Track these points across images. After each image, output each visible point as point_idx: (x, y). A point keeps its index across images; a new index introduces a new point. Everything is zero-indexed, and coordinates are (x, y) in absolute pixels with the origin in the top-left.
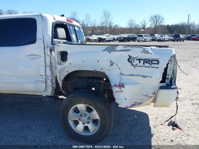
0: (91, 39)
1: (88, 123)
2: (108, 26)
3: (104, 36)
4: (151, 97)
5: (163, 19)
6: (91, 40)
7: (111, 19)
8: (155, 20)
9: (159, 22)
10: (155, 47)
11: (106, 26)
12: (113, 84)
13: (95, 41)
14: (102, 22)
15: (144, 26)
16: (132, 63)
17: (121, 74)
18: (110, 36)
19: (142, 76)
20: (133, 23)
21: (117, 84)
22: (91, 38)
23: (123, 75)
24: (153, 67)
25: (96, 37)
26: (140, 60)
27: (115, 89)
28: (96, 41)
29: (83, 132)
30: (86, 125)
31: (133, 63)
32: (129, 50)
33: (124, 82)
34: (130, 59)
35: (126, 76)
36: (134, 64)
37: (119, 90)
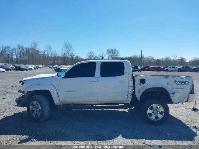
2: (70, 57)
5: (118, 53)
7: (72, 50)
8: (112, 53)
9: (115, 54)
11: (68, 57)
14: (63, 53)
15: (102, 57)
16: (176, 83)
17: (173, 88)
19: (182, 89)
20: (92, 55)
21: (172, 93)
24: (186, 85)
26: (180, 82)
27: (171, 95)
29: (155, 119)
30: (156, 115)
32: (175, 78)
33: (174, 92)
36: (178, 84)
37: (173, 96)
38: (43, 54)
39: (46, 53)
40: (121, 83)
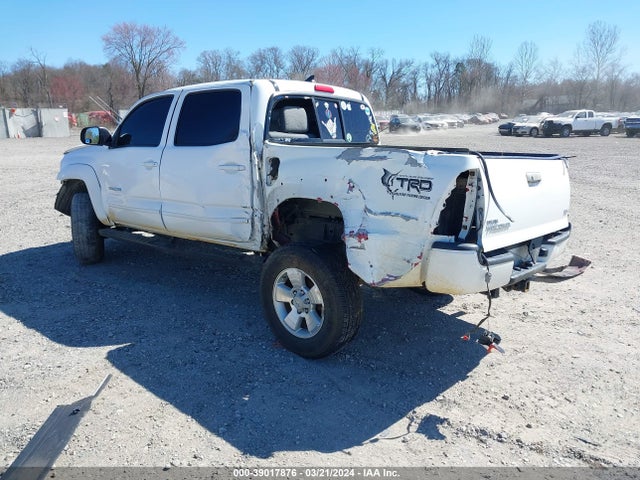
0: (518, 128)
1: (307, 310)
3: (567, 116)
4: (416, 264)
6: (519, 131)
7: (617, 53)
10: (435, 153)
12: (347, 231)
13: (533, 132)
16: (388, 186)
17: (367, 210)
18: (591, 115)
19: (403, 217)
21: (356, 231)
22: (518, 124)
23: (370, 211)
24: (422, 197)
25: (538, 122)
26: (402, 180)
27: (350, 242)
28: (535, 132)
29: (297, 328)
30: (303, 315)
31: (391, 187)
32: (384, 158)
33: (368, 226)
34: (386, 178)
35: (375, 214)
36: (393, 188)
37: (359, 245)
38: (505, 75)
39: (517, 72)
40: (227, 171)
